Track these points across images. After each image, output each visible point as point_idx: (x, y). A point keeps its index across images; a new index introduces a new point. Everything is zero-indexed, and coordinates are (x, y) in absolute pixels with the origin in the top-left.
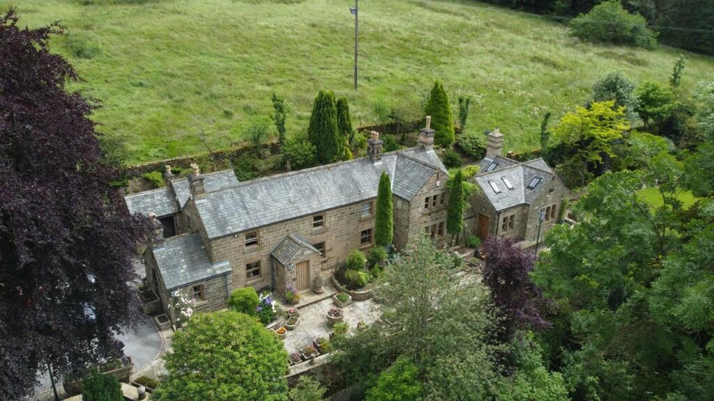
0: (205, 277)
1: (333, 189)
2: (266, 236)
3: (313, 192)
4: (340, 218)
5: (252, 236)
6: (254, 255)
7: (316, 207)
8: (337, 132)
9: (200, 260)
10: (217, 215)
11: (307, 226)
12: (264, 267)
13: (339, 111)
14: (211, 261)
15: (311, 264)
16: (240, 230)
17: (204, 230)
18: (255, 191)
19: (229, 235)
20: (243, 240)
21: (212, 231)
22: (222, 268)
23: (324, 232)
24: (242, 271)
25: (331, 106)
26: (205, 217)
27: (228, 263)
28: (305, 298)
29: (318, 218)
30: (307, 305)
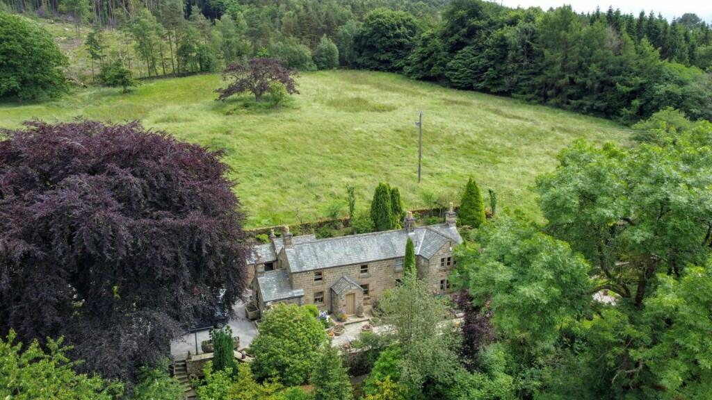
0: (287, 297)
1: (376, 248)
2: (328, 275)
3: (362, 250)
4: (380, 269)
5: (319, 274)
6: (319, 287)
7: (363, 259)
8: (390, 212)
9: (285, 287)
10: (297, 258)
11: (356, 271)
12: (326, 296)
13: (392, 197)
14: (292, 287)
15: (356, 296)
16: (311, 269)
17: (289, 267)
18: (324, 246)
19: (304, 272)
20: (313, 276)
21: (294, 268)
22: (298, 293)
23: (368, 277)
24: (311, 297)
25: (386, 193)
26: (290, 259)
27: (302, 290)
28: (351, 319)
29: (364, 267)
30: (352, 323)
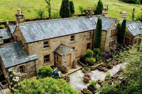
0: (25, 61)
2: (52, 43)
3: (70, 27)
5: (46, 43)
7: (72, 32)
9: (22, 54)
11: (68, 40)
14: (28, 54)
21: (28, 39)
22: (33, 57)
24: (42, 59)
26: (24, 33)
27: (36, 55)
29: (73, 37)
30: (71, 73)
